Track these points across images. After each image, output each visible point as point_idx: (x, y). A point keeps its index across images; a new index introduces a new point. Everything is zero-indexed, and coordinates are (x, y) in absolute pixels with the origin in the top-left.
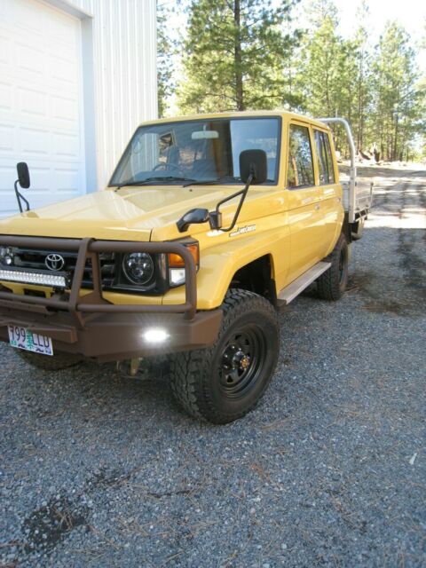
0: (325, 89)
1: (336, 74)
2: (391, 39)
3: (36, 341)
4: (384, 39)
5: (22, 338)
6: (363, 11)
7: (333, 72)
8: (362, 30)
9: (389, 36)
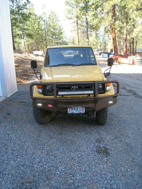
0: (34, 31)
1: (37, 27)
2: (53, 16)
3: (79, 110)
4: (51, 16)
5: (73, 110)
6: (44, 7)
7: (36, 26)
8: (44, 13)
9: (52, 15)
